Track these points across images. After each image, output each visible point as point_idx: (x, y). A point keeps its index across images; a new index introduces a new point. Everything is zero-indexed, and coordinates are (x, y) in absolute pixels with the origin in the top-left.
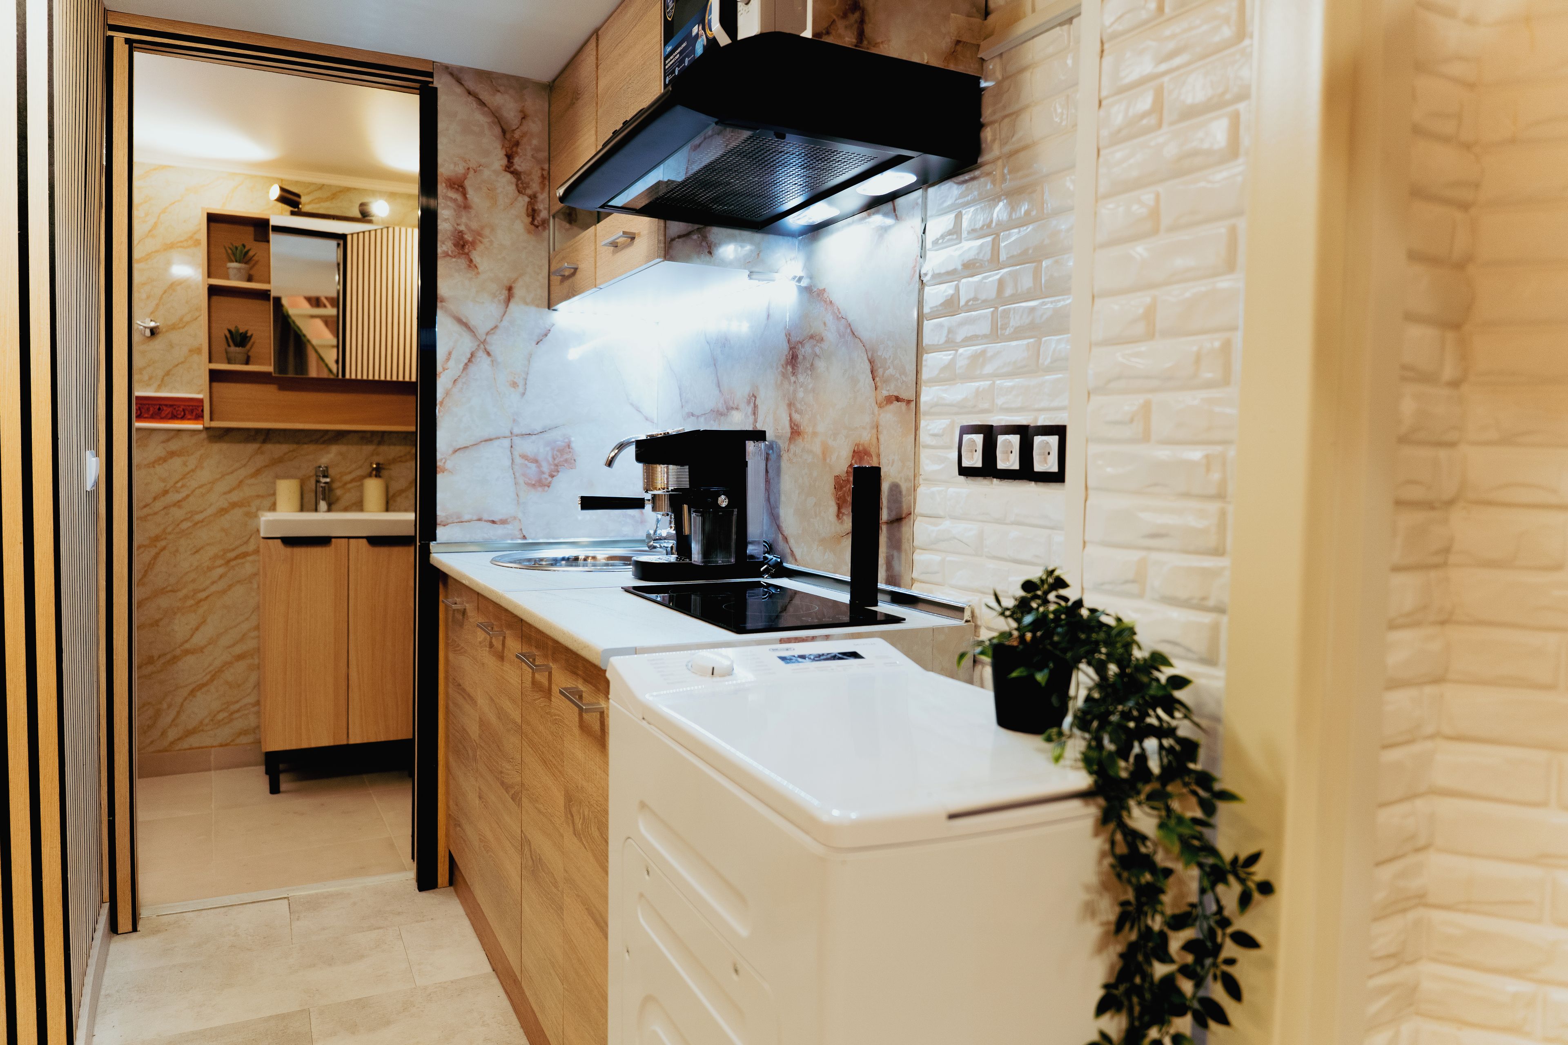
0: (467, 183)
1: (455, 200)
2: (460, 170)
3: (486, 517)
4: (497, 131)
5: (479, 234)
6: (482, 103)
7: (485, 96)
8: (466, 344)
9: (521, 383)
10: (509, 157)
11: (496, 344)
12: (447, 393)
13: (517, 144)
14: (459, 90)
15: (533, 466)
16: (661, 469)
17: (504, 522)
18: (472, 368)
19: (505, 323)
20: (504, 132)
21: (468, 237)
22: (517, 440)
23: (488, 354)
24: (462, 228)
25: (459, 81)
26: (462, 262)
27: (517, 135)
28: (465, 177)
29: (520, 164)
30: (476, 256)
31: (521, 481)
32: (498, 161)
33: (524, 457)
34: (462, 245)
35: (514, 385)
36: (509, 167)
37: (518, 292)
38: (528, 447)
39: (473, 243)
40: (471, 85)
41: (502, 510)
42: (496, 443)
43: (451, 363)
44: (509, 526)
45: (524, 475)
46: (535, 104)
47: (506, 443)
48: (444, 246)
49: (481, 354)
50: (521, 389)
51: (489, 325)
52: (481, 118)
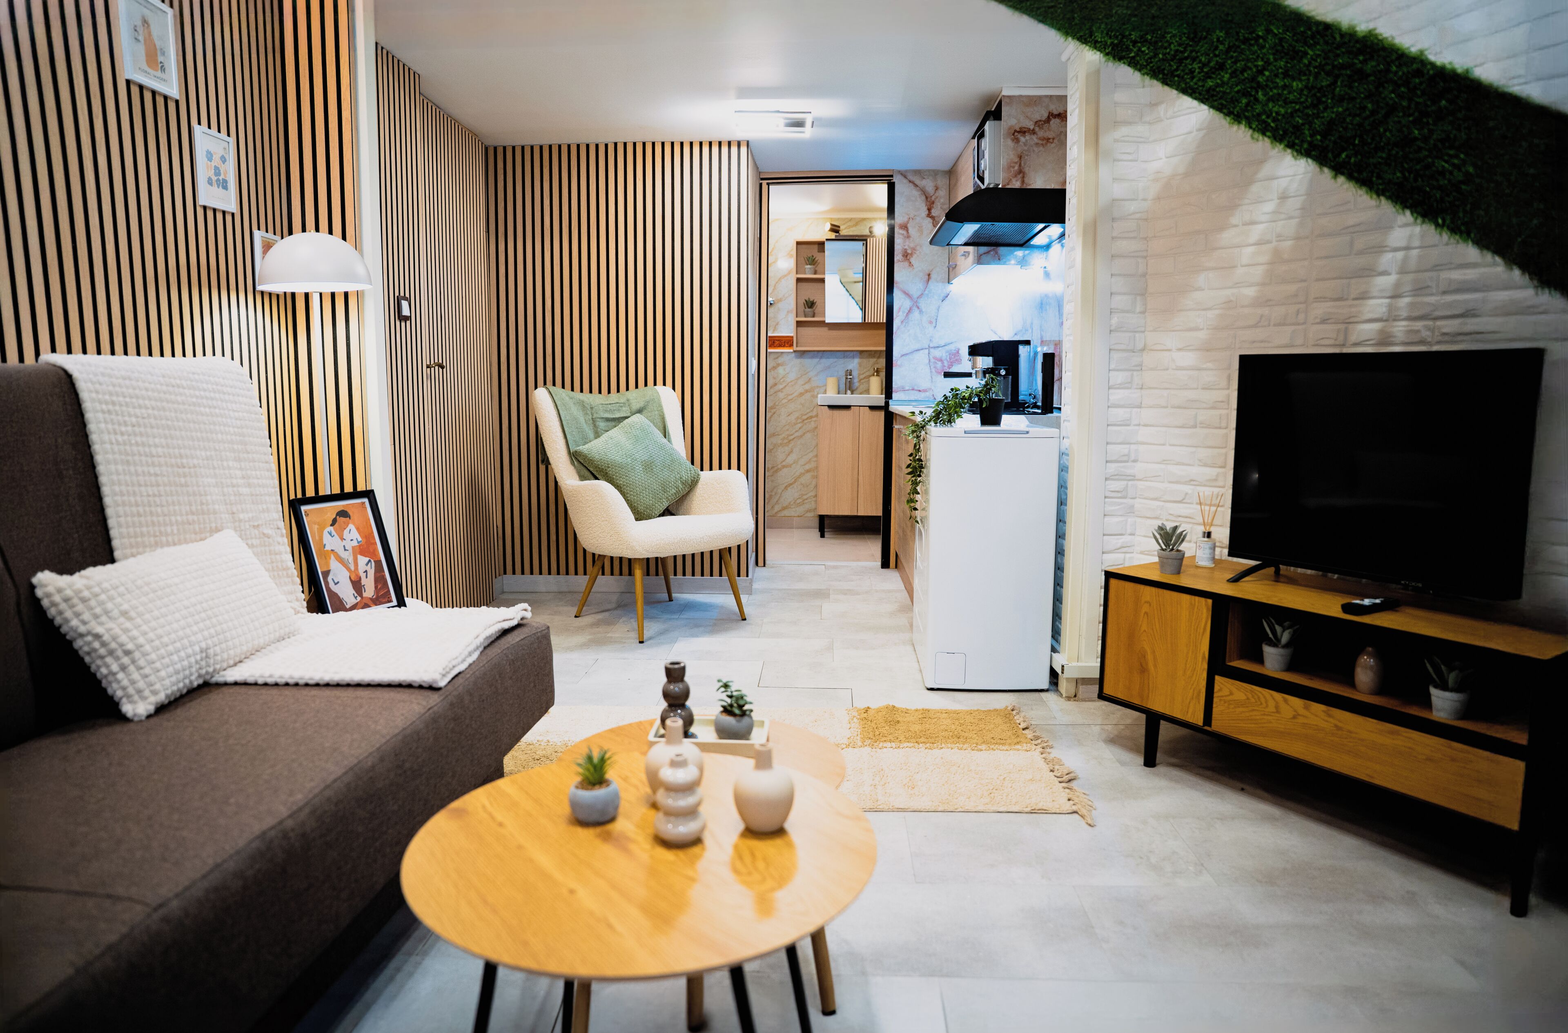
0: (909, 225)
1: (903, 234)
2: (906, 219)
3: (916, 388)
4: (924, 198)
5: (914, 249)
6: (916, 185)
7: (917, 182)
8: (907, 303)
9: (934, 321)
10: (929, 210)
11: (922, 303)
12: (898, 328)
13: (933, 203)
14: (905, 181)
15: (940, 364)
16: (980, 359)
17: (925, 391)
18: (911, 316)
19: (926, 292)
20: (927, 198)
21: (909, 251)
22: (932, 350)
23: (918, 308)
24: (906, 247)
25: (905, 177)
26: (907, 263)
27: (933, 198)
28: (908, 222)
29: (934, 212)
30: (913, 260)
31: (933, 370)
32: (924, 211)
33: (935, 358)
34: (906, 255)
35: (931, 322)
36: (929, 215)
37: (933, 276)
38: (937, 353)
39: (911, 254)
40: (911, 177)
41: (924, 384)
42: (922, 351)
43: (901, 313)
44: (928, 394)
45: (935, 367)
46: (942, 182)
47: (927, 351)
48: (898, 257)
49: (914, 308)
50: (934, 325)
51: (919, 293)
52: (916, 193)
